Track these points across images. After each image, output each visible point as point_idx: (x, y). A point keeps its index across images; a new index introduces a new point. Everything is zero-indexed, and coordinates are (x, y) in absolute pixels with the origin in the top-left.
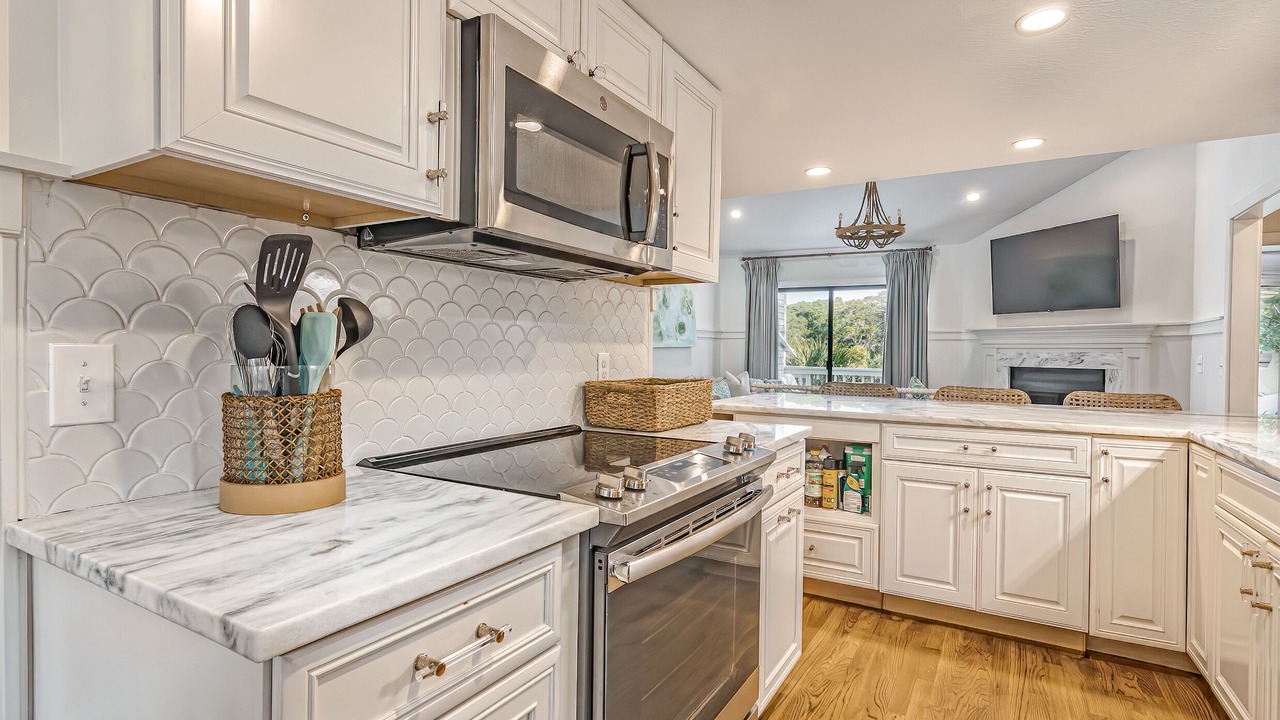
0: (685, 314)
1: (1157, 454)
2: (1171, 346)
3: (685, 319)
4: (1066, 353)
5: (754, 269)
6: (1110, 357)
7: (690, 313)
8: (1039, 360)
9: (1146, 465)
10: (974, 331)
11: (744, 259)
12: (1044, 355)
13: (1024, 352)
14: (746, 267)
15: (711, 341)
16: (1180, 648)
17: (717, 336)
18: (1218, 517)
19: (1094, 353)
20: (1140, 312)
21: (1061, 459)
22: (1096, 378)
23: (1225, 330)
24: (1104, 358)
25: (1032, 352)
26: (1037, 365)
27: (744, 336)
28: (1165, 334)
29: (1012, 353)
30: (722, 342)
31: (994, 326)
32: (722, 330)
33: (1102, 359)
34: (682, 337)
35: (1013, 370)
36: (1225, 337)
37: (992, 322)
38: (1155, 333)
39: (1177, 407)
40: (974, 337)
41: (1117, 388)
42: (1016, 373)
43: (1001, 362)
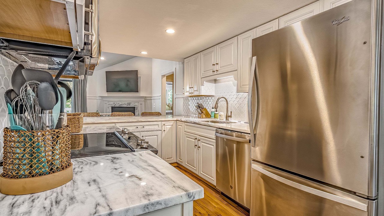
1: (171, 124)
4: (126, 103)
6: (136, 104)
9: (170, 126)
10: (101, 97)
12: (121, 103)
13: (115, 102)
16: (175, 161)
18: (186, 134)
19: (133, 103)
20: (142, 94)
21: (156, 127)
22: (132, 109)
23: (161, 98)
25: (117, 103)
26: (119, 106)
28: (147, 99)
29: (112, 103)
31: (107, 96)
35: (112, 107)
36: (161, 99)
37: (106, 94)
38: (145, 98)
39: (161, 115)
40: (101, 98)
41: (138, 111)
42: (113, 108)
43: (109, 106)
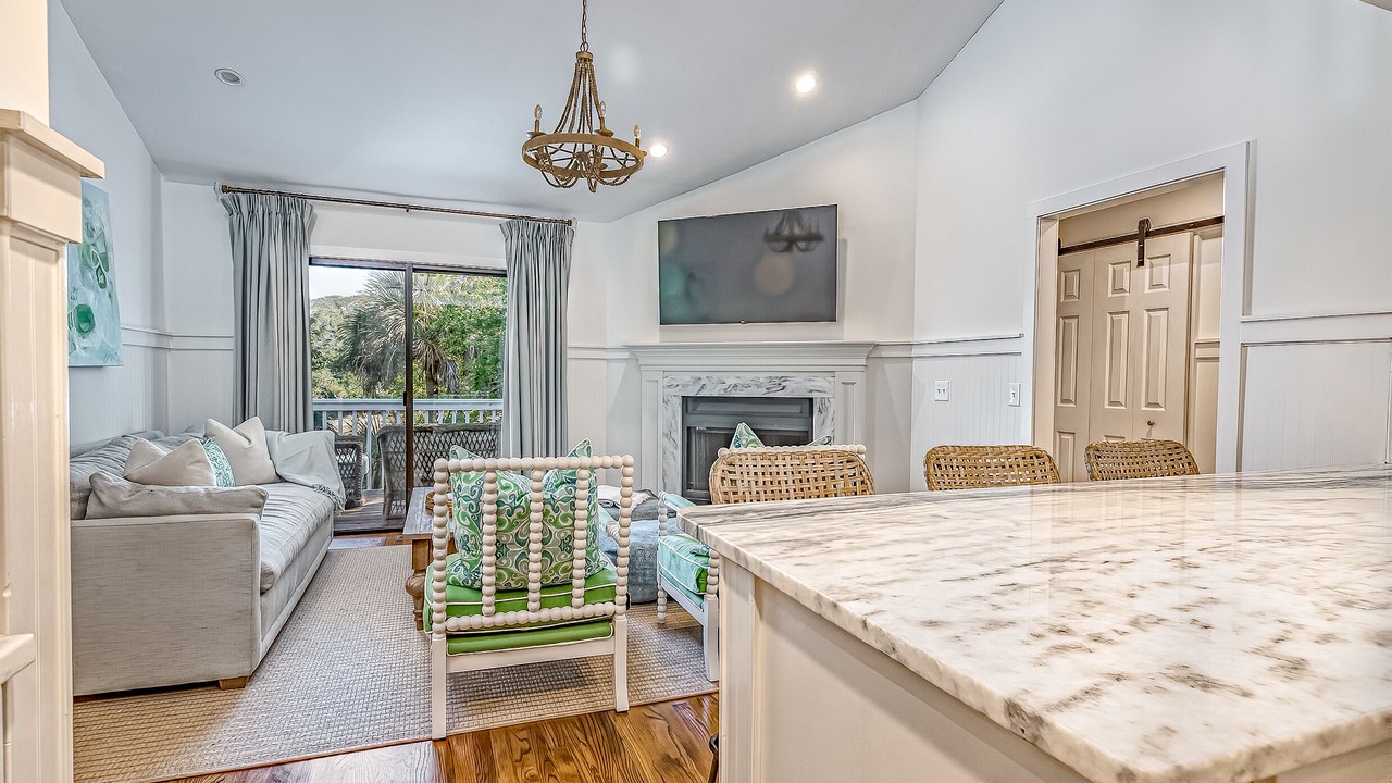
0: (91, 287)
2: (890, 369)
3: (91, 298)
4: (762, 378)
5: (252, 213)
6: (820, 382)
7: (103, 286)
8: (725, 386)
10: (629, 348)
11: (225, 189)
12: (732, 381)
13: (703, 376)
14: (233, 209)
15: (150, 352)
17: (161, 344)
19: (799, 378)
20: (853, 328)
22: (799, 409)
24: (813, 383)
25: (716, 376)
26: (722, 394)
27: (231, 344)
28: (884, 354)
29: (687, 378)
30: (169, 355)
31: (656, 341)
32: (169, 330)
33: (810, 385)
34: (85, 343)
35: (686, 400)
37: (654, 335)
38: (872, 351)
40: (626, 355)
41: (828, 421)
42: (690, 405)
43: (669, 391)
